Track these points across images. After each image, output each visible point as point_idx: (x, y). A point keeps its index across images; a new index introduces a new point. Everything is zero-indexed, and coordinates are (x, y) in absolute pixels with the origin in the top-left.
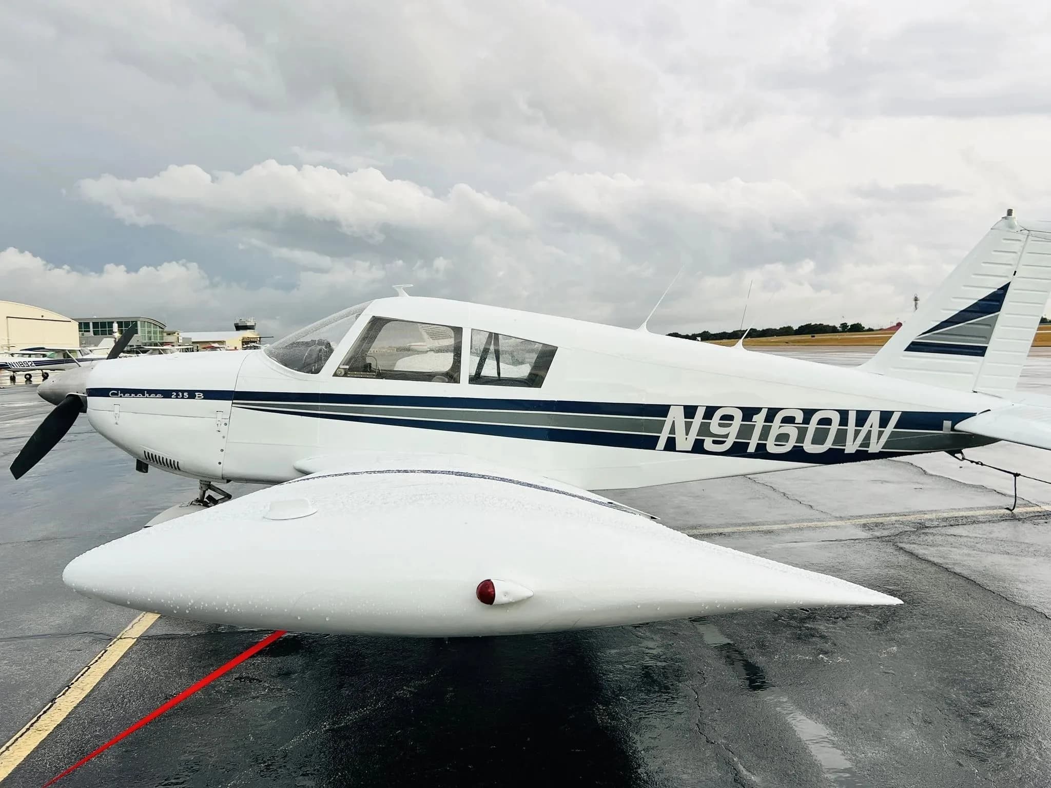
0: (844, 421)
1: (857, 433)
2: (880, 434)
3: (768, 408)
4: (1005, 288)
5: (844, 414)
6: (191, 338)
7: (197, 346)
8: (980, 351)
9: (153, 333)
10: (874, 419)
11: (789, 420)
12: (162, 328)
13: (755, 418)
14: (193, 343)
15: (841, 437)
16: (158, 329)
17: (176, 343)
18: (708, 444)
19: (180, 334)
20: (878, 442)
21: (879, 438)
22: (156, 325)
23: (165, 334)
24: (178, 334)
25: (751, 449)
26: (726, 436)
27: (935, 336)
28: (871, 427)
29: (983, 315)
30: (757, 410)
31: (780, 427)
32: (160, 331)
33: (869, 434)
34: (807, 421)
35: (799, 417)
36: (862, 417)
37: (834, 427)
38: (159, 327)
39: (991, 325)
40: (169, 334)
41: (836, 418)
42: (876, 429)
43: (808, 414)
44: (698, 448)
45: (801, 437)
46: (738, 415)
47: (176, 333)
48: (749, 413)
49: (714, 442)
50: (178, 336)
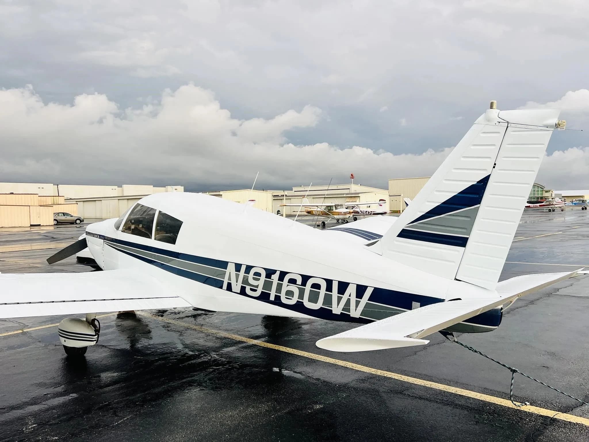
0: (329, 288)
1: (339, 299)
2: (358, 303)
3: (280, 271)
4: (485, 181)
5: (329, 283)
6: (561, 194)
7: (565, 199)
8: (462, 242)
9: (536, 191)
10: (352, 290)
11: (292, 281)
12: (542, 188)
13: (273, 276)
14: (563, 197)
15: (328, 300)
16: (540, 189)
17: (550, 197)
18: (248, 291)
19: (553, 192)
20: (356, 309)
21: (357, 306)
22: (538, 187)
23: (544, 192)
24: (552, 192)
25: (272, 298)
26: (257, 287)
27: (422, 225)
28: (350, 296)
29: (463, 207)
30: (274, 272)
31: (288, 285)
32: (541, 190)
33: (348, 301)
34: (304, 283)
35: (299, 281)
36: (343, 287)
37: (323, 291)
38: (540, 187)
39: (473, 217)
40: (547, 192)
41: (324, 285)
42: (353, 299)
43: (305, 278)
44: (243, 292)
45: (301, 296)
46: (263, 273)
47: (551, 191)
48: (270, 273)
49: (251, 290)
50: (552, 193)
